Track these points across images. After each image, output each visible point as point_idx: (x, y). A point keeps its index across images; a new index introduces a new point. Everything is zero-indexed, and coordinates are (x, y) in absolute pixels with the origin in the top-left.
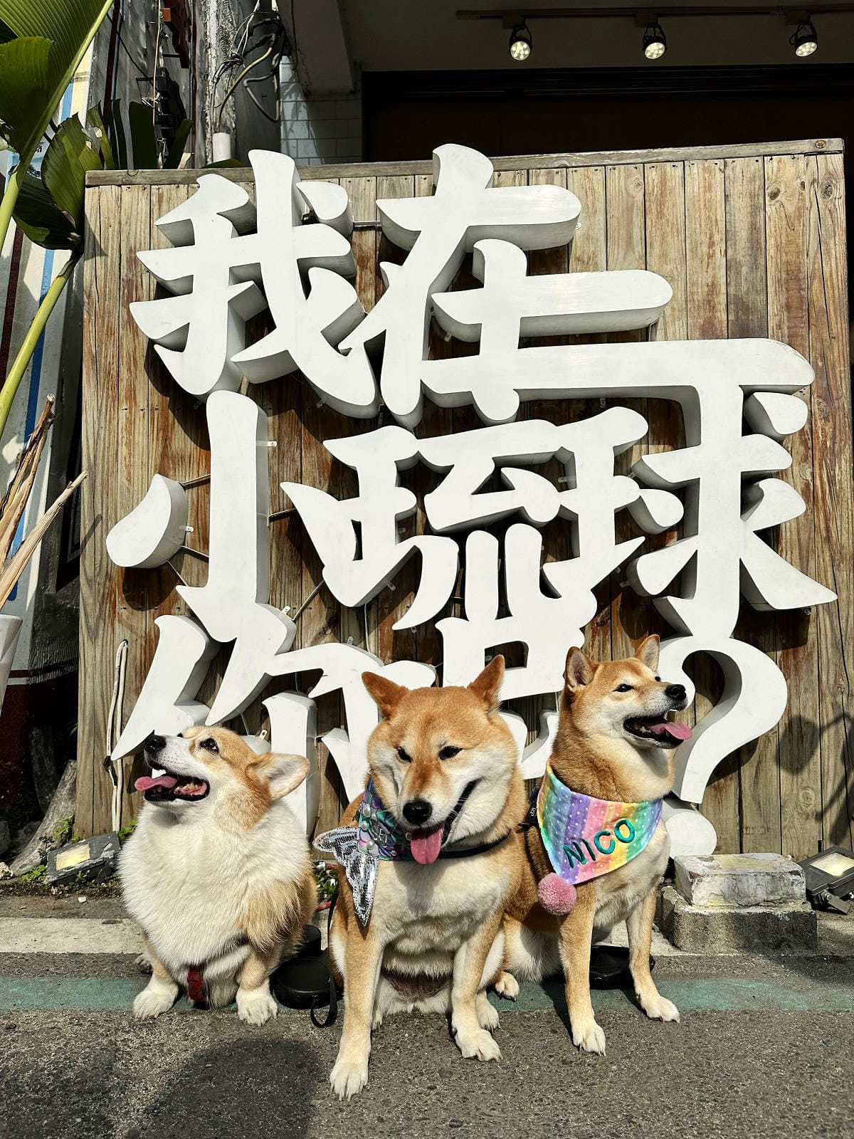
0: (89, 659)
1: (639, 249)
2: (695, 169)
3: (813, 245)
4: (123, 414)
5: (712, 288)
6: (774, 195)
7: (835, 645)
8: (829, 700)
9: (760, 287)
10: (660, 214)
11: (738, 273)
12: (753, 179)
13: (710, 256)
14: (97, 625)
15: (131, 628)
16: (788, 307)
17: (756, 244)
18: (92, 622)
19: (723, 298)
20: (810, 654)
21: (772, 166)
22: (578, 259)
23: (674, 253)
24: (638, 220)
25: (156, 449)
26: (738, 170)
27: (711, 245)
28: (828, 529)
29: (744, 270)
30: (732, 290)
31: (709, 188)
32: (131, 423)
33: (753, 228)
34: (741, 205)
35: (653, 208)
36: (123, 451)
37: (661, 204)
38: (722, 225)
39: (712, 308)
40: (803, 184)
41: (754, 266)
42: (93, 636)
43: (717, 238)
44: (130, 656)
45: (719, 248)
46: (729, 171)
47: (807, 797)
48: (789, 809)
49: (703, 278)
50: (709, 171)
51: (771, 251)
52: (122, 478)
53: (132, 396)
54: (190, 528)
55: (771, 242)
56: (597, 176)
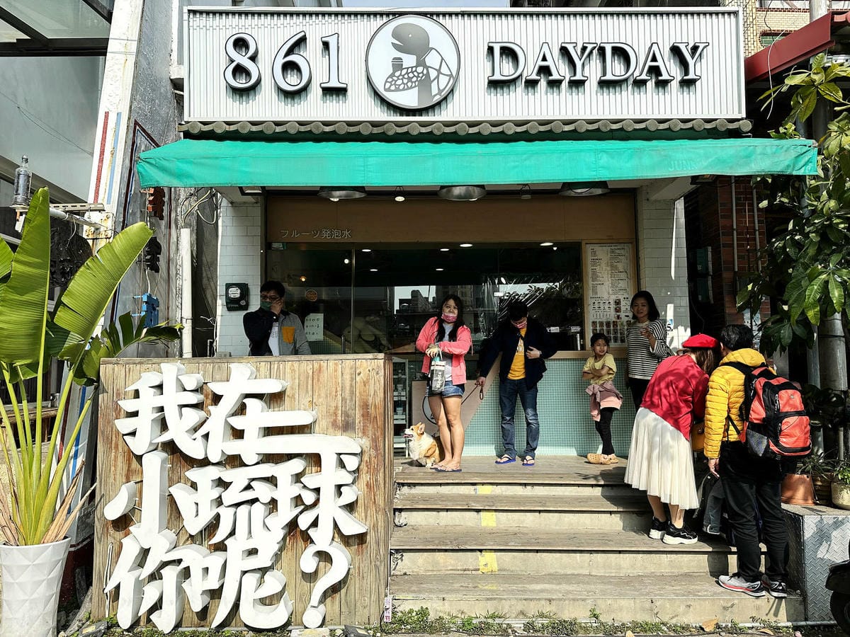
0: (98, 550)
1: (310, 393)
2: (331, 363)
3: (372, 394)
4: (113, 454)
5: (336, 408)
6: (359, 374)
7: (376, 543)
8: (373, 563)
9: (353, 407)
10: (318, 380)
11: (346, 402)
12: (351, 368)
13: (336, 396)
14: (101, 537)
15: (114, 538)
16: (363, 416)
17: (352, 393)
18: (99, 536)
19: (340, 412)
20: (367, 546)
21: (358, 363)
22: (288, 396)
23: (323, 395)
24: (310, 382)
25: (125, 468)
26: (347, 364)
27: (336, 392)
28: (375, 499)
29: (348, 401)
30: (343, 408)
31: (336, 371)
32: (116, 457)
33: (351, 386)
34: (347, 377)
35: (316, 377)
36: (113, 468)
37: (319, 376)
38: (340, 385)
39: (336, 416)
40: (369, 371)
41: (351, 400)
42: (100, 541)
43: (338, 389)
44: (114, 549)
45: (339, 393)
46: (343, 364)
47: (365, 600)
48: (358, 604)
49: (333, 404)
50: (336, 364)
51: (358, 394)
52: (112, 480)
53: (117, 447)
54: (137, 499)
55: (357, 391)
56: (296, 364)
